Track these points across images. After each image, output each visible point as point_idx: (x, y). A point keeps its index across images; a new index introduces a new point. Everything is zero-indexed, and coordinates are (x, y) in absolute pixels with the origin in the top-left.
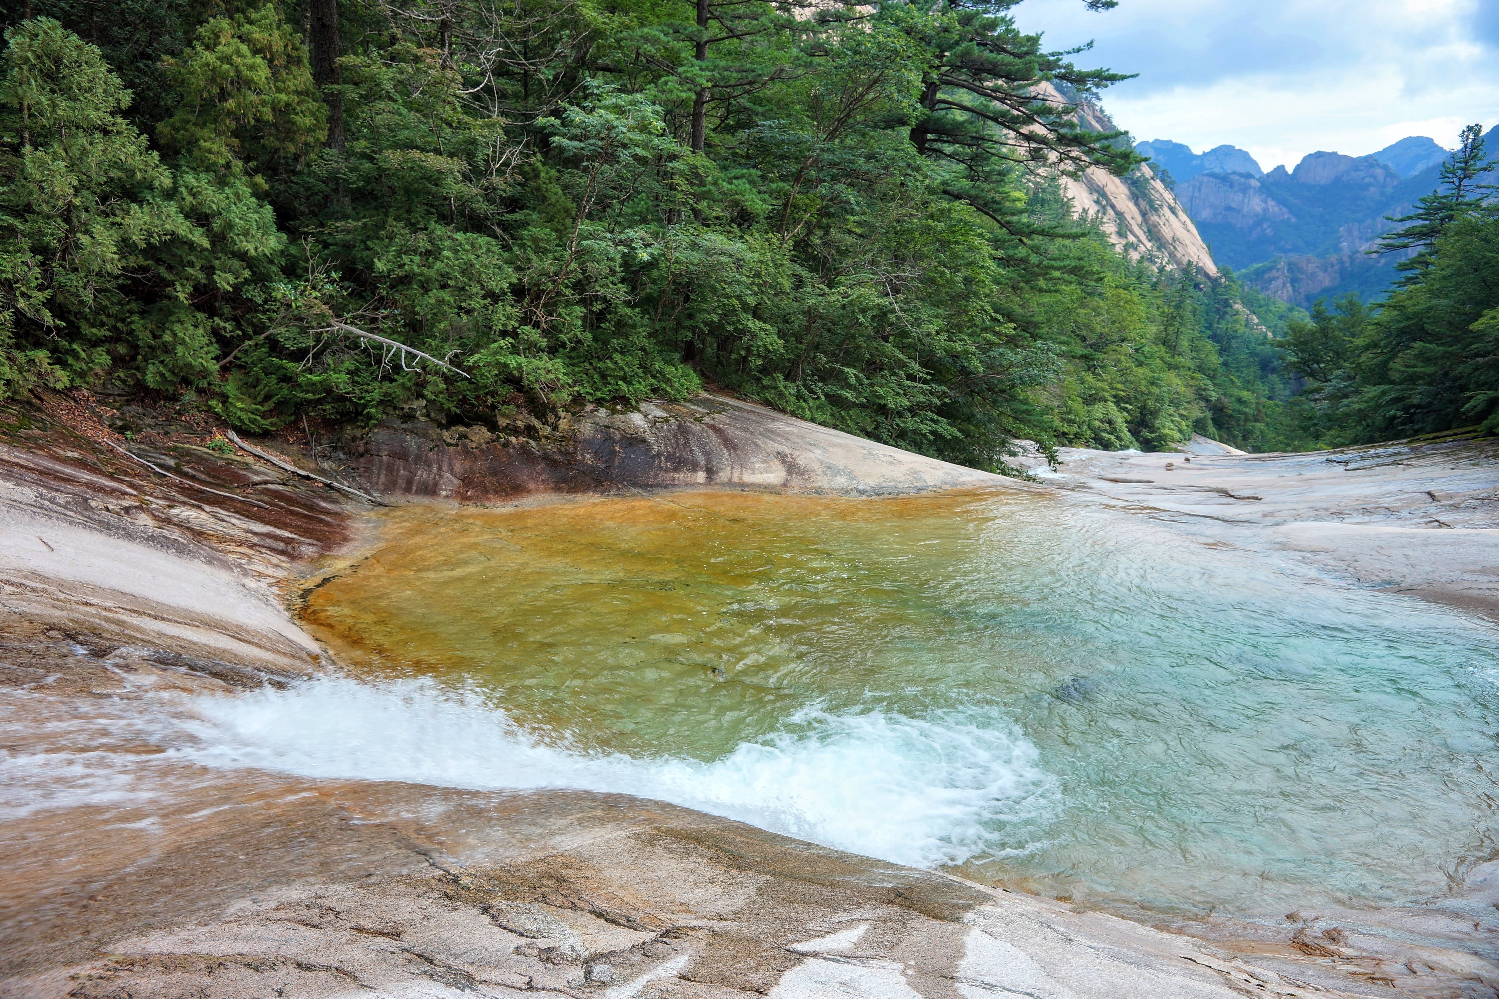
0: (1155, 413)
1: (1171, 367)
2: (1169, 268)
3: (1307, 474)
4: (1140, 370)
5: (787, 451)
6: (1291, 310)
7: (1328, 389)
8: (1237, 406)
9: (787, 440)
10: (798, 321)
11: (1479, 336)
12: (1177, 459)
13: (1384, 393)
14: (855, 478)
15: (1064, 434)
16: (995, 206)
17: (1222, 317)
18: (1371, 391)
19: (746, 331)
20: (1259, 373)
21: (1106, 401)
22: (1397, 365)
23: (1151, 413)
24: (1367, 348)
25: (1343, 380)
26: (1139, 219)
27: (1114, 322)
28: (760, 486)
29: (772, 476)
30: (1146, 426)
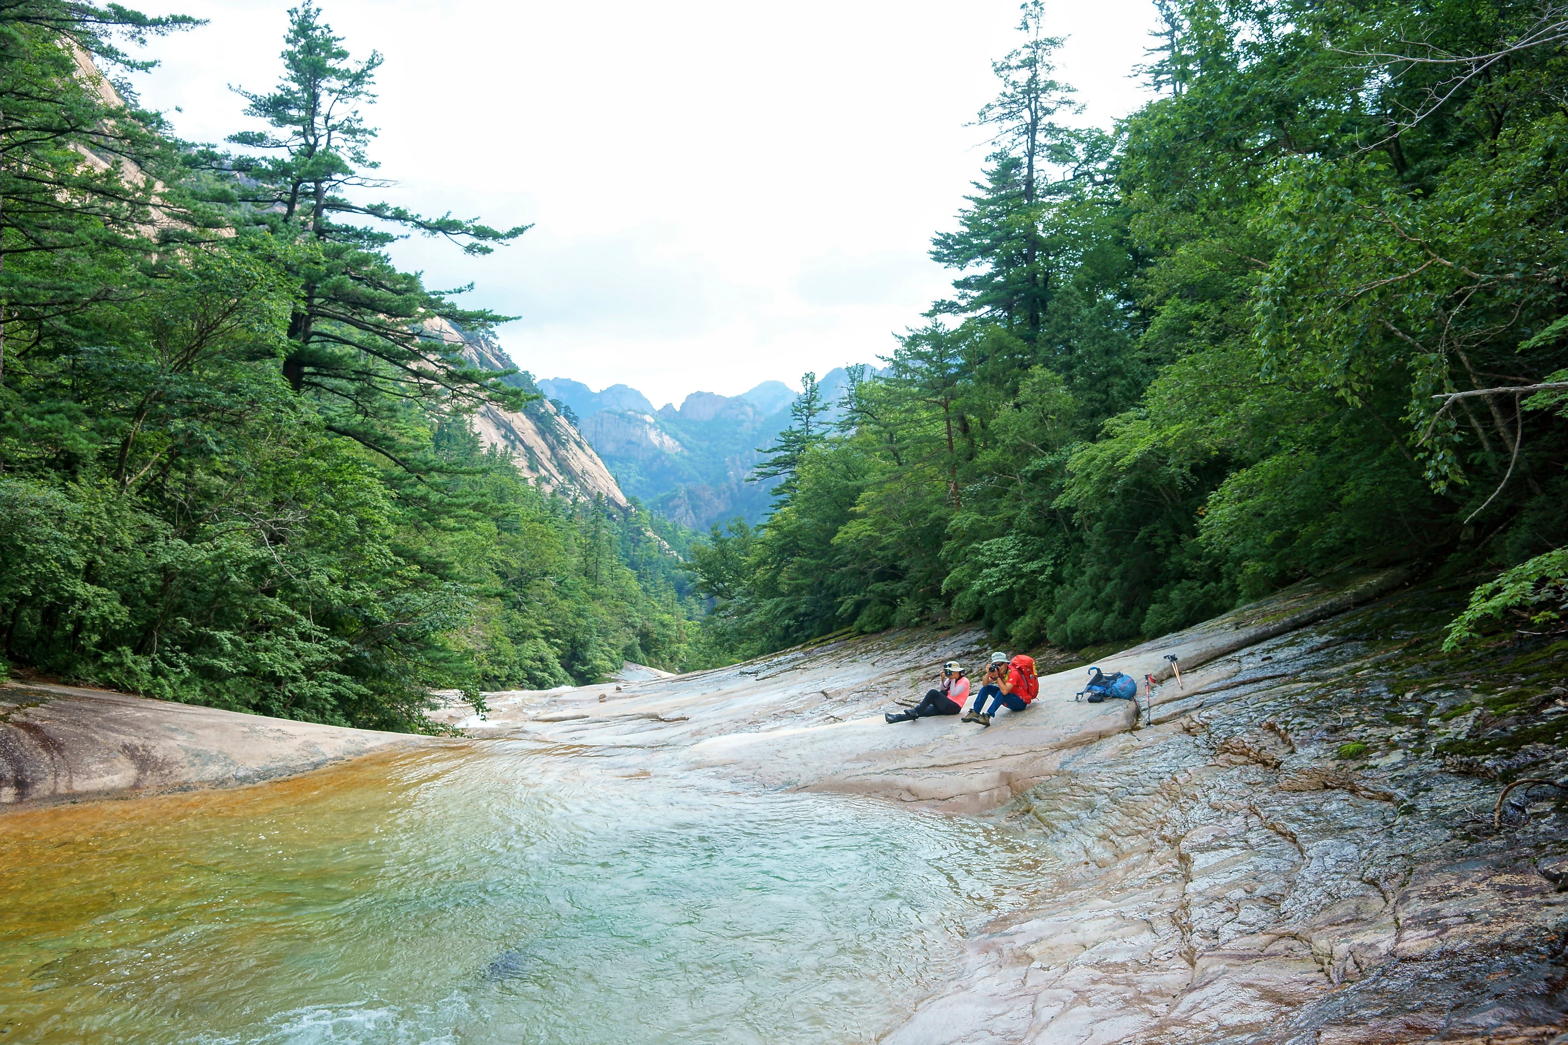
0: (585, 645)
1: (595, 597)
2: (582, 499)
3: (726, 688)
4: (565, 603)
5: (137, 742)
6: (696, 534)
7: (734, 606)
8: (661, 630)
9: (138, 728)
10: (149, 581)
11: (839, 549)
12: (607, 689)
13: (777, 605)
14: (233, 763)
15: (496, 677)
16: (387, 443)
17: (636, 545)
18: (767, 604)
19: (73, 599)
20: (676, 595)
21: (535, 638)
22: (783, 577)
23: (582, 646)
24: (758, 565)
25: (744, 596)
26: (549, 453)
27: (533, 557)
28: (99, 793)
29: (116, 778)
30: (578, 660)
